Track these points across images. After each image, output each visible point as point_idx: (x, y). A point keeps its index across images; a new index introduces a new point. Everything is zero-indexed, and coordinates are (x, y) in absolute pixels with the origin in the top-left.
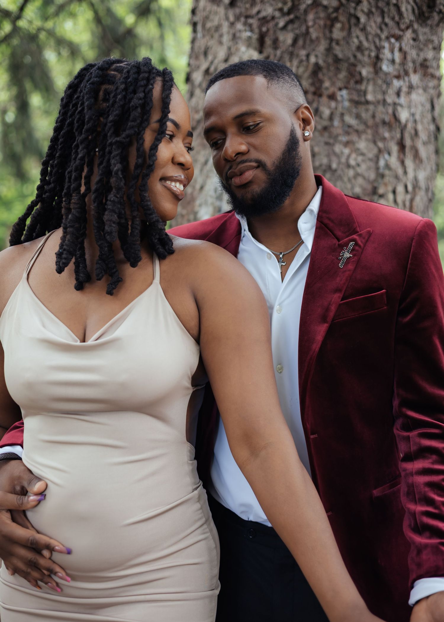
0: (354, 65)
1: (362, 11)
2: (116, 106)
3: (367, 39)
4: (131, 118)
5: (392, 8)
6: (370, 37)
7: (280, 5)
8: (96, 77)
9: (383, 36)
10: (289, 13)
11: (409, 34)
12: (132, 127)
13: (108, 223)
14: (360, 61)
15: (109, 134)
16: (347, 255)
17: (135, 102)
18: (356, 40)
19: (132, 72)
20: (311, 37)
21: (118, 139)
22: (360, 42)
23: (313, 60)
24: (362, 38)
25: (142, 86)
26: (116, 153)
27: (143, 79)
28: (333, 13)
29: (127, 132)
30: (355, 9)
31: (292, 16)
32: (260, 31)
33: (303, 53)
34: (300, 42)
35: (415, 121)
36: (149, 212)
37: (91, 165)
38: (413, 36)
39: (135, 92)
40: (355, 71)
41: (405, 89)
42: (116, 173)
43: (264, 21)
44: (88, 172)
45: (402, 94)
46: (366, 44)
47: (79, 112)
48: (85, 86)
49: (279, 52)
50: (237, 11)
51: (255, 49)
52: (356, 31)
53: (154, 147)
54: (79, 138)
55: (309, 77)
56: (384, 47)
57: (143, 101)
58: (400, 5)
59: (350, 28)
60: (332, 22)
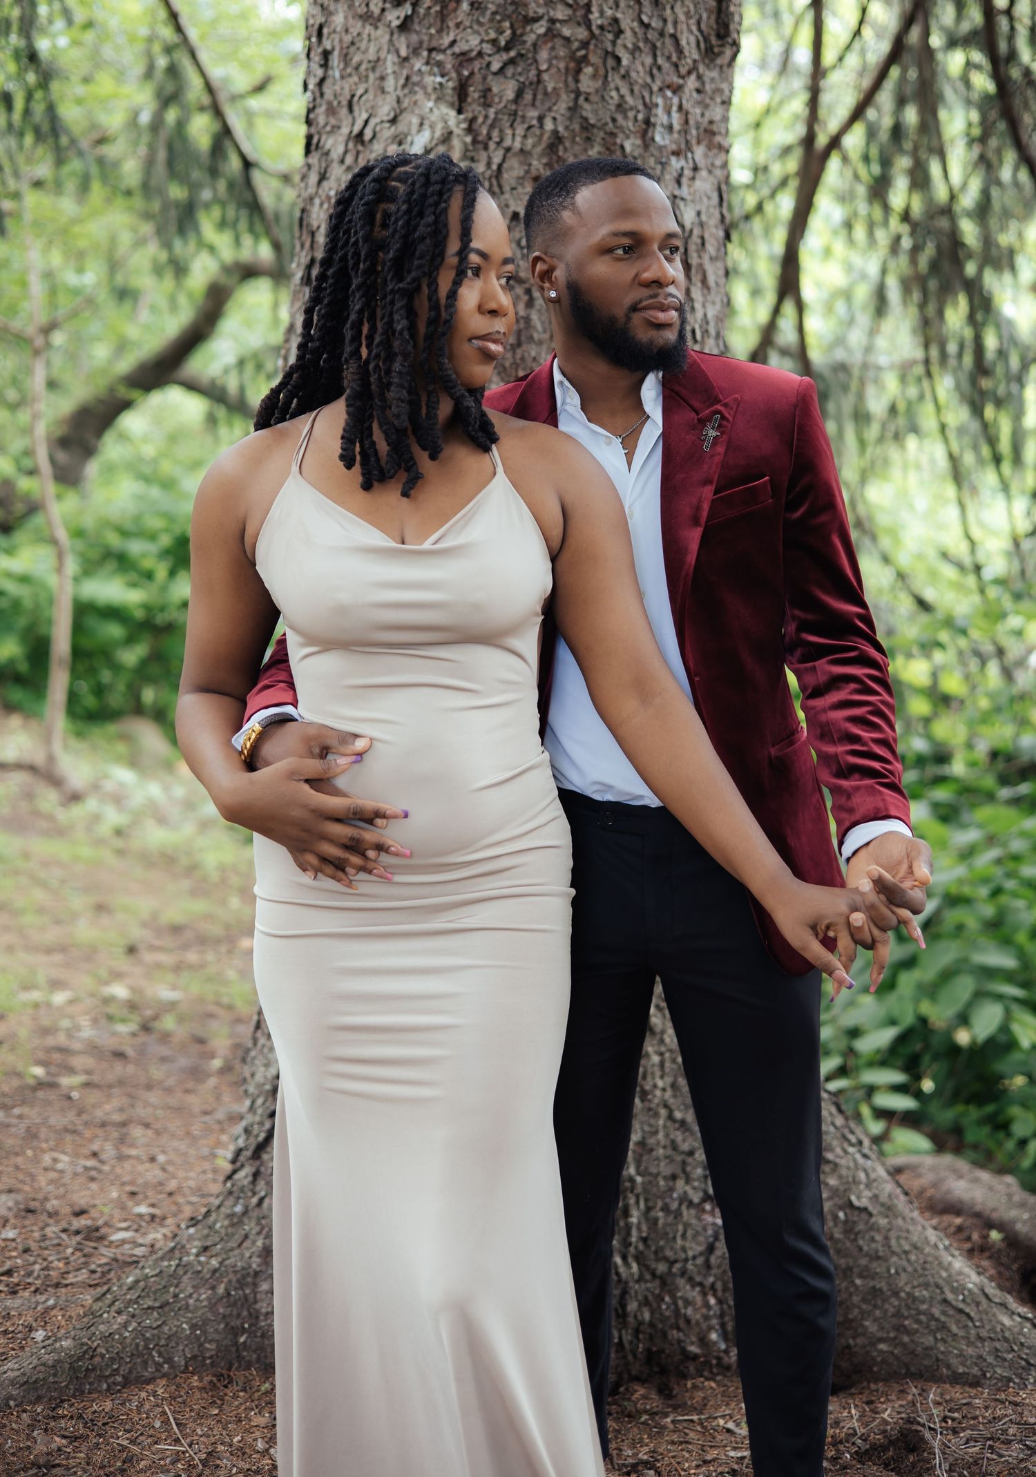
0: (613, 135)
1: (625, 47)
2: (397, 236)
3: (632, 91)
4: (418, 253)
5: (668, 41)
6: (636, 88)
7: (493, 35)
8: (371, 194)
9: (655, 88)
10: (507, 48)
11: (692, 82)
12: (419, 267)
13: (394, 402)
14: (621, 128)
15: (389, 278)
16: (713, 433)
17: (421, 230)
18: (614, 94)
19: (418, 185)
20: (545, 88)
21: (401, 285)
22: (622, 97)
23: (549, 125)
24: (624, 91)
25: (431, 205)
26: (400, 304)
27: (432, 195)
28: (579, 49)
29: (413, 274)
30: (614, 43)
31: (512, 54)
32: (459, 74)
33: (533, 114)
34: (528, 97)
35: (702, 225)
36: (450, 384)
37: (372, 319)
38: (697, 85)
39: (421, 215)
40: (615, 144)
41: (687, 173)
42: (401, 333)
43: (464, 58)
44: (370, 329)
45: (684, 181)
46: (630, 100)
47: (353, 244)
48: (358, 208)
49: (492, 112)
50: (414, 38)
51: (452, 105)
52: (615, 80)
53: (453, 295)
54: (355, 282)
55: (543, 154)
56: (657, 105)
57: (433, 227)
58: (679, 35)
59: (606, 77)
60: (578, 64)
